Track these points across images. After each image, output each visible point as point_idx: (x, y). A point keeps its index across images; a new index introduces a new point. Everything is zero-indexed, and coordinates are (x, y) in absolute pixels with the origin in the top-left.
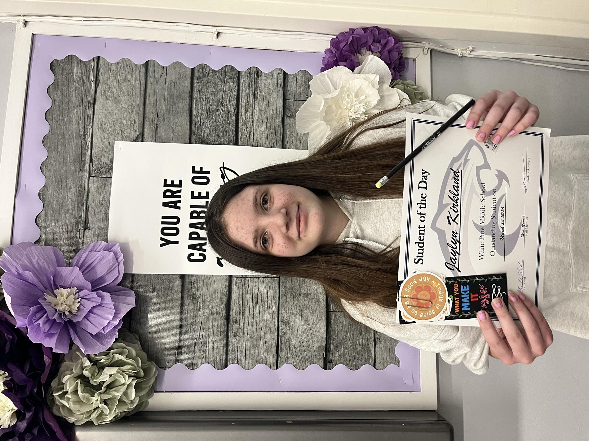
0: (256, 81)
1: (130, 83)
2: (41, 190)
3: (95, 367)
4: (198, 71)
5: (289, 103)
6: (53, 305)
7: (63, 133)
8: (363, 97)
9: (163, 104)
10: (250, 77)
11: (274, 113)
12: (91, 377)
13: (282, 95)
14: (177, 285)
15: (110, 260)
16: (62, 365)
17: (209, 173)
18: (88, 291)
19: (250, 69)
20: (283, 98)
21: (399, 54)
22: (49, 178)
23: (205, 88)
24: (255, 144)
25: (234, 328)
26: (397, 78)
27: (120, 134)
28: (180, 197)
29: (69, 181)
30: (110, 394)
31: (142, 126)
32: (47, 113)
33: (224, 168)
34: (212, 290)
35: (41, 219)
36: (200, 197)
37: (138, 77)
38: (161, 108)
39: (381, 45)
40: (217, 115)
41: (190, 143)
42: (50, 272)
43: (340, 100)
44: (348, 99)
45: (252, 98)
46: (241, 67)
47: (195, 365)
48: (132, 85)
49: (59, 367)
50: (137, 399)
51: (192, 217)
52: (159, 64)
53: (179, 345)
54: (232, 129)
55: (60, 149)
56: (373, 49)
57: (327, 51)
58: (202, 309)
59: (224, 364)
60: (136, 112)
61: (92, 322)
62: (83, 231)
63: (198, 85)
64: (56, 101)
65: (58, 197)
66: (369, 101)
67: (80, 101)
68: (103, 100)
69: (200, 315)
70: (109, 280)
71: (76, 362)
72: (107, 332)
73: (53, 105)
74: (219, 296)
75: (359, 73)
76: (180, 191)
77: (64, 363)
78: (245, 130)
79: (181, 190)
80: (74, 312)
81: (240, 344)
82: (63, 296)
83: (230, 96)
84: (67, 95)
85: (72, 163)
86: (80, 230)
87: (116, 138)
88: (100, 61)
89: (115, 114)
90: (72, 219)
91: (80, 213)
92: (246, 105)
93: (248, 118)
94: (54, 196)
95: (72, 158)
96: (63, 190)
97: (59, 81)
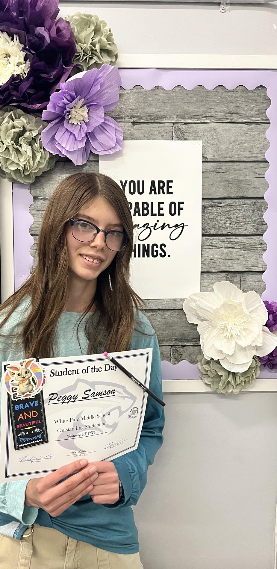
0: (255, 249)
1: (249, 149)
2: (161, 88)
3: (32, 139)
4: (262, 202)
5: (238, 276)
6: (76, 106)
7: (207, 100)
9: (233, 176)
10: (259, 244)
11: (230, 264)
12: (24, 137)
13: (245, 270)
15: (109, 144)
16: (33, 116)
17: (179, 215)
18: (86, 130)
19: (265, 244)
20: (242, 271)
22: (172, 92)
23: (247, 208)
24: (203, 250)
26: (261, 362)
27: (208, 144)
28: (159, 193)
29: (169, 108)
30: (12, 152)
31: (215, 161)
32: (223, 87)
33: (183, 227)
35: (139, 89)
36: (160, 209)
37: (255, 155)
38: (230, 175)
40: (226, 219)
41: (203, 199)
42: (100, 101)
45: (241, 246)
46: (266, 237)
47: (32, 211)
48: (248, 151)
49: (31, 114)
50: (9, 171)
51: (144, 203)
52: (266, 171)
54: (215, 232)
55: (194, 99)
59: (33, 233)
60: (226, 155)
61: (64, 135)
62: (131, 121)
63: (250, 203)
64: (232, 92)
65: (156, 101)
67: (233, 112)
68: (235, 129)
70: (94, 144)
71: (34, 125)
72: (57, 146)
73: (229, 91)
75: (263, 331)
76: (164, 193)
77: (34, 118)
78: (215, 241)
80: (71, 121)
82: (82, 112)
83: (242, 229)
84: (238, 101)
85: (183, 109)
86: (132, 119)
87: (204, 142)
88: (267, 125)
89: (224, 139)
90: (140, 112)
91: (144, 118)
92: (235, 242)
93: (224, 244)
94: (157, 98)
95: (187, 108)
96: (162, 104)
97: (250, 94)
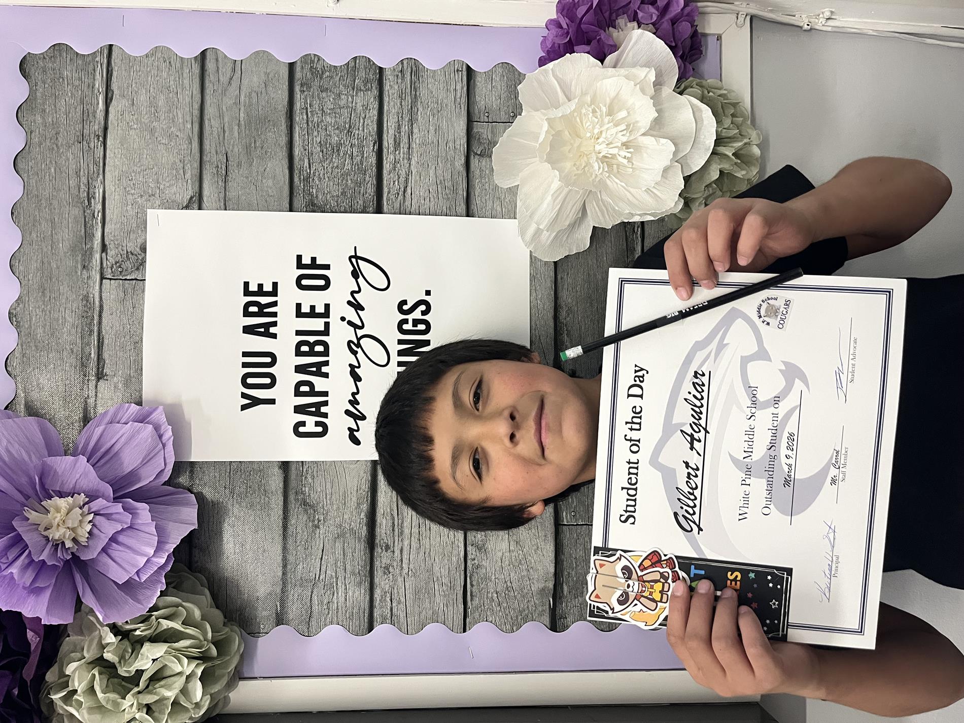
0: (414, 87)
1: (171, 95)
2: (13, 307)
3: (126, 642)
4: (302, 68)
5: (477, 128)
6: (41, 528)
7: (48, 196)
8: (623, 114)
9: (237, 134)
10: (403, 78)
11: (449, 148)
12: (120, 662)
13: (464, 113)
14: (276, 481)
15: (148, 439)
16: (64, 643)
17: (329, 269)
18: (105, 502)
19: (402, 64)
20: (466, 118)
21: (692, 27)
22: (26, 282)
23: (316, 104)
24: (415, 209)
25: (382, 559)
26: (688, 75)
27: (157, 196)
28: (275, 315)
29: (64, 289)
30: (155, 694)
31: (198, 179)
32: (18, 157)
33: (357, 257)
34: (341, 489)
35: (15, 362)
36: (313, 314)
37: (186, 82)
38: (234, 143)
39: (657, 9)
40: (342, 154)
41: (291, 210)
42: (32, 465)
43: (578, 120)
44: (594, 118)
45: (407, 120)
46: (386, 60)
47: (314, 629)
48: (176, 99)
49: (57, 645)
50: (207, 700)
51: (299, 353)
52: (226, 56)
53: (283, 591)
54: (371, 181)
55: (45, 226)
56: (642, 17)
57: (550, 24)
58: (324, 525)
59: (366, 625)
60: (185, 152)
61: (115, 559)
62: (94, 382)
63: (302, 97)
64: (33, 134)
65: (45, 319)
66: (634, 121)
67: (78, 134)
68: (122, 129)
69: (319, 537)
70: (147, 477)
71: (90, 636)
72: (144, 578)
73: (28, 143)
74: (354, 499)
75: (615, 67)
76: (275, 304)
77: (68, 638)
78: (394, 182)
79: (276, 302)
80: (83, 540)
81: (395, 588)
82: (60, 513)
83: (365, 116)
84: (53, 121)
85: (68, 254)
86: (88, 380)
87: (150, 204)
88: (113, 53)
89: (145, 156)
90: (73, 361)
91: (87, 349)
92: (396, 133)
93: (401, 160)
94: (38, 316)
95: (67, 244)
96: (52, 305)
97: (38, 94)
